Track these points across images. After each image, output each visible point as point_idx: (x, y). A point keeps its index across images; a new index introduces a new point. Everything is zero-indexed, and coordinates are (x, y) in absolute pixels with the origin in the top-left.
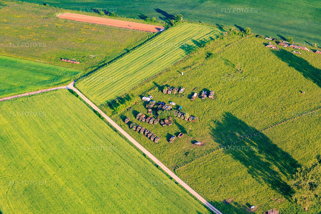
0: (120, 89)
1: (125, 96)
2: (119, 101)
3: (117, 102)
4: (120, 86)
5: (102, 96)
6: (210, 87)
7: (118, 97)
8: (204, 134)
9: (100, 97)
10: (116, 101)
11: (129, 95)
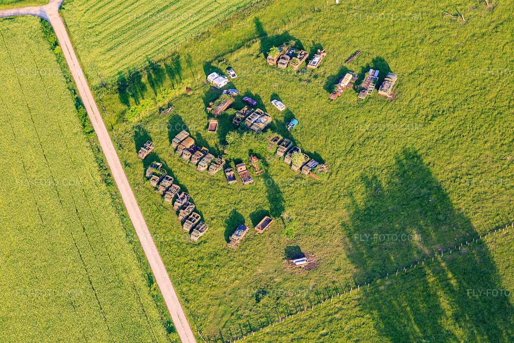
0: (166, 36)
1: (169, 62)
2: (149, 77)
3: (144, 80)
4: (169, 25)
5: (113, 53)
6: (395, 54)
7: (151, 64)
8: (328, 227)
9: (108, 56)
10: (140, 77)
11: (182, 58)
